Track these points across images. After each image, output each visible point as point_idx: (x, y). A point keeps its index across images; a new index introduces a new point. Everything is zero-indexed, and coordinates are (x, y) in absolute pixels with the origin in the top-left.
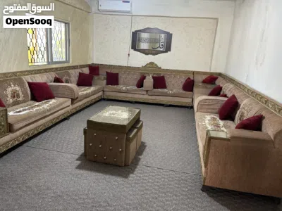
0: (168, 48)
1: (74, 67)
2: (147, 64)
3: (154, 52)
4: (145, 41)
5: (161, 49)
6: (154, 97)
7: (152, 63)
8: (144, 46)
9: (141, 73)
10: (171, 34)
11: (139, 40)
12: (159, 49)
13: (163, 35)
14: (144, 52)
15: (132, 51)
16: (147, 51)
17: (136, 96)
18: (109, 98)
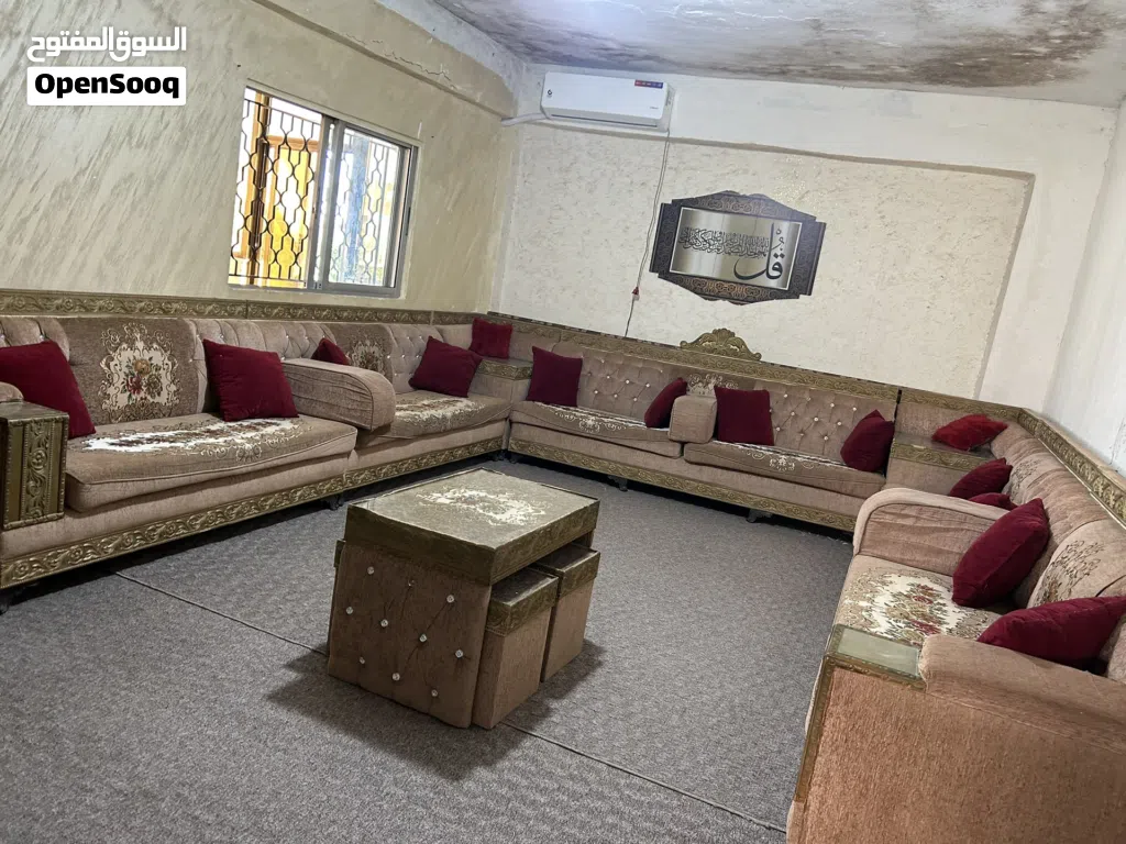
0: (801, 282)
1: (413, 317)
2: (704, 337)
3: (741, 290)
4: (707, 245)
5: (773, 284)
6: (707, 474)
7: (724, 335)
8: (702, 263)
9: (675, 369)
10: (823, 226)
11: (687, 239)
12: (764, 281)
13: (785, 227)
14: (702, 287)
15: (653, 281)
16: (712, 286)
18: (529, 452)
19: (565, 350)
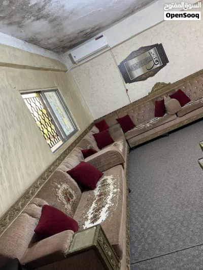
0: (165, 61)
1: (85, 133)
2: (153, 88)
3: (152, 72)
4: (136, 68)
5: (158, 66)
6: (188, 116)
7: (157, 85)
8: (138, 73)
9: (152, 100)
10: (161, 44)
11: (130, 70)
12: (156, 67)
13: (152, 51)
14: (142, 78)
15: (128, 85)
16: (144, 76)
17: (167, 126)
18: (137, 144)
19: (122, 116)
